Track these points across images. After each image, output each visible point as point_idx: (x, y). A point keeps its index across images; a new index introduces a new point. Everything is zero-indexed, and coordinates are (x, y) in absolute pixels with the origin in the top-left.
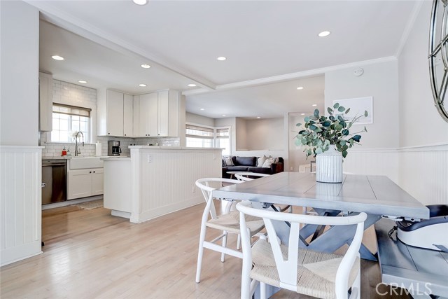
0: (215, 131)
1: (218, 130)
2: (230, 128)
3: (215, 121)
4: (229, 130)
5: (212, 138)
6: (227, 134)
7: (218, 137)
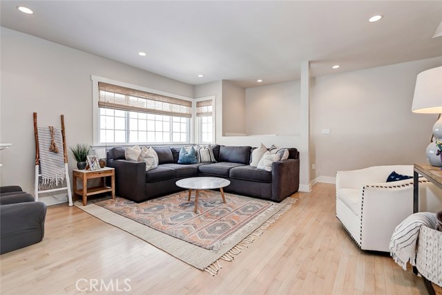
0: (194, 104)
1: (198, 103)
2: (213, 98)
3: (194, 88)
4: (213, 102)
5: (189, 116)
6: (210, 109)
7: (198, 114)
